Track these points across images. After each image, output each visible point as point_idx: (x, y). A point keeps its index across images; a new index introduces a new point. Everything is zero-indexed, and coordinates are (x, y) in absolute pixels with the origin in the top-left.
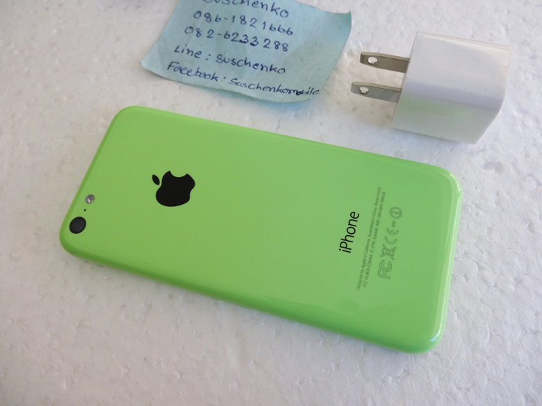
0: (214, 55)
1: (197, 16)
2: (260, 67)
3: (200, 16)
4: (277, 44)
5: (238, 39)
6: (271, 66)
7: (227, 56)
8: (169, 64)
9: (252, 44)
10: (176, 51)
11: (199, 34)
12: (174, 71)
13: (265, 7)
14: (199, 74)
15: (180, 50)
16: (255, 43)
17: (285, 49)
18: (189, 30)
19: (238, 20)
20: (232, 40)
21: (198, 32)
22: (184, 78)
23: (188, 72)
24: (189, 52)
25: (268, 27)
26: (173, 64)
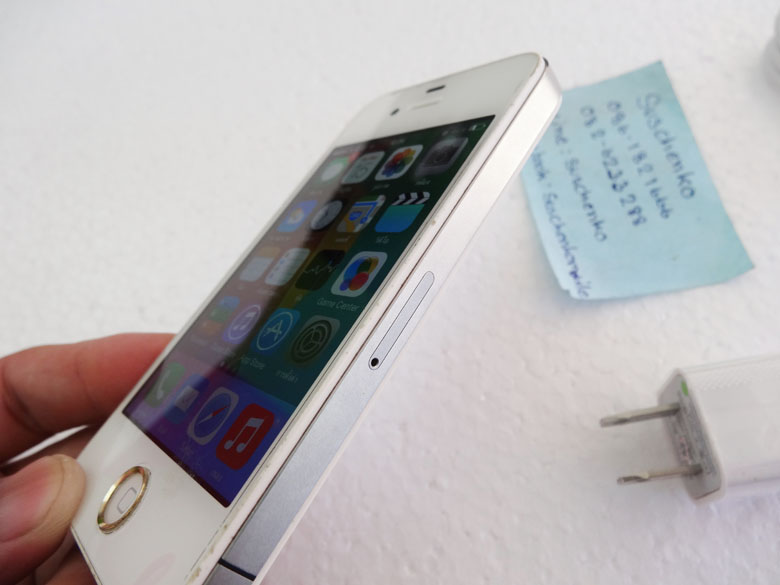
0: (573, 156)
5: (611, 167)
7: (581, 170)
9: (614, 187)
17: (636, 223)
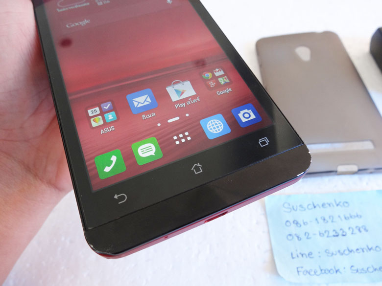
1: (288, 224)
2: (360, 250)
3: (291, 224)
4: (358, 228)
6: (368, 247)
8: (296, 270)
10: (293, 258)
12: (305, 275)
13: (331, 205)
14: (323, 271)
15: (295, 256)
16: (344, 234)
18: (290, 238)
19: (321, 221)
20: (328, 237)
21: (298, 237)
22: (316, 278)
23: (315, 272)
24: (302, 255)
25: (343, 218)
26: (299, 269)
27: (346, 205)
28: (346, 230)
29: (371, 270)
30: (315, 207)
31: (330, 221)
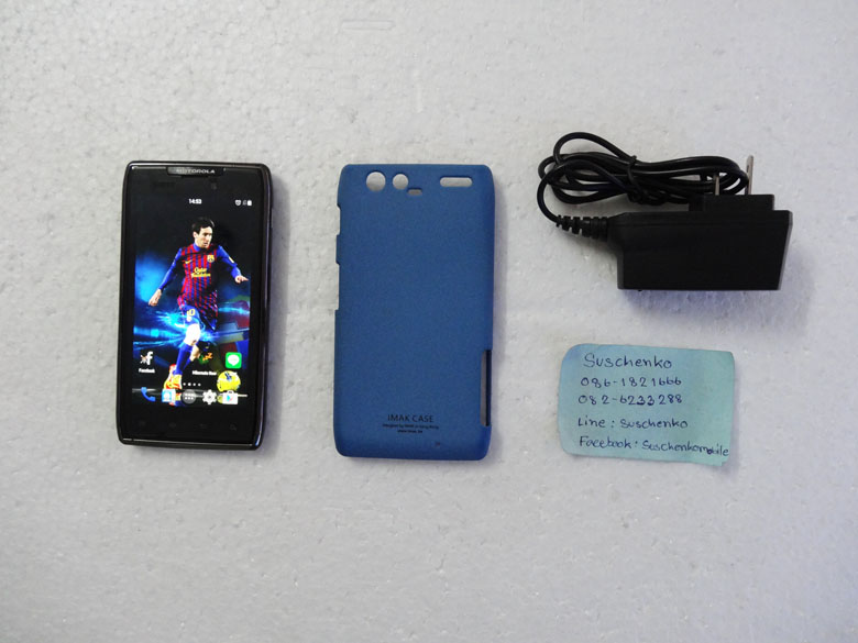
0: (618, 421)
2: (663, 424)
3: (588, 382)
4: (670, 397)
5: (635, 401)
6: (672, 421)
7: (631, 419)
8: (579, 440)
9: (650, 404)
10: (580, 425)
11: (594, 402)
12: (588, 446)
13: (648, 363)
14: (611, 444)
15: (582, 422)
17: (679, 401)
19: (628, 383)
21: (593, 400)
22: (599, 451)
23: (601, 444)
24: (592, 423)
25: (657, 382)
26: (583, 439)
27: (668, 365)
28: (655, 397)
29: (667, 447)
30: (626, 364)
31: (639, 384)
